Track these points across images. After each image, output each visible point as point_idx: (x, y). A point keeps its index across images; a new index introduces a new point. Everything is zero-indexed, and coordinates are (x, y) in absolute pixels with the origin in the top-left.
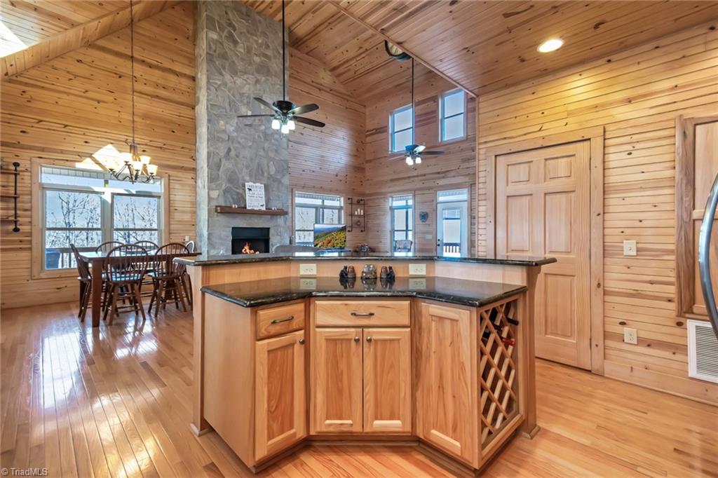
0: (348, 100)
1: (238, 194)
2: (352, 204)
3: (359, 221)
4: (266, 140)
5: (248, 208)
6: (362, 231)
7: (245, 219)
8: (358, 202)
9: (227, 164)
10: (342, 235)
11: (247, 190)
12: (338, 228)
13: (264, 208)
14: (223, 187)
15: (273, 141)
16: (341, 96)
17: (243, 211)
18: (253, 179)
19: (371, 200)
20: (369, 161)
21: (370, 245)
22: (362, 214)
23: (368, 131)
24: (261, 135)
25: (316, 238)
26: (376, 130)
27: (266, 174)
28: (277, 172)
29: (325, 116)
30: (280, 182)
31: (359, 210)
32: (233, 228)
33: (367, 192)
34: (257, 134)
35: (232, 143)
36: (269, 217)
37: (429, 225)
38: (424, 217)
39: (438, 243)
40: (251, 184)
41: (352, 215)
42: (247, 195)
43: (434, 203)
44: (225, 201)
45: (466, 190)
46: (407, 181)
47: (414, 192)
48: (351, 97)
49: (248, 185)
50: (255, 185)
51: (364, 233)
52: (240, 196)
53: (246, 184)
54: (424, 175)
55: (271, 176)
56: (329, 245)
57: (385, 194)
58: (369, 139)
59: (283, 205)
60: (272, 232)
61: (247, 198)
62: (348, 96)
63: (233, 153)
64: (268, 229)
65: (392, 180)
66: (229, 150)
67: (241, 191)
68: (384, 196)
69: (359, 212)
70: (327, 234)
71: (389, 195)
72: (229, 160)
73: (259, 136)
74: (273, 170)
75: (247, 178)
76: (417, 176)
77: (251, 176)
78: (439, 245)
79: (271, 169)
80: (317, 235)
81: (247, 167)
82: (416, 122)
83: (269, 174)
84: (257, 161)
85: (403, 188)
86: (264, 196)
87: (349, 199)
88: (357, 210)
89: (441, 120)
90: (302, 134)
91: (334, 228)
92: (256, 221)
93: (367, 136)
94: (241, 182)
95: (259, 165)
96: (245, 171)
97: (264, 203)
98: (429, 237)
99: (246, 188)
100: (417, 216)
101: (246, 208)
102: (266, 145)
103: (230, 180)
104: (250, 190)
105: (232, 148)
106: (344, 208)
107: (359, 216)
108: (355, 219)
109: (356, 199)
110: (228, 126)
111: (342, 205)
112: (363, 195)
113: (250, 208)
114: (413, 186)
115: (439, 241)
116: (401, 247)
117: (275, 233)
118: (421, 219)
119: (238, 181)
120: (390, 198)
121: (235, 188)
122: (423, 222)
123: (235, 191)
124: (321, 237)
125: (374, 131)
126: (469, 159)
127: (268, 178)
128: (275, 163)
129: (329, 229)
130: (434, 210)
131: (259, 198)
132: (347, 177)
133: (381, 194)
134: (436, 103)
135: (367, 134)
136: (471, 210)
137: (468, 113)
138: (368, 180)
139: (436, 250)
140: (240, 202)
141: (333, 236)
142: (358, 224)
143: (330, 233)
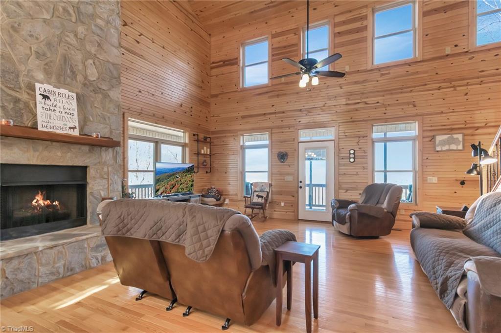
1: (17, 101)
2: (198, 141)
3: (205, 161)
4: (79, 21)
5: (40, 128)
6: (207, 172)
7: (35, 150)
8: (205, 139)
10: (188, 177)
11: (39, 98)
12: (183, 169)
13: (76, 133)
15: (93, 27)
16: (186, 13)
18: (53, 79)
19: (217, 138)
20: (216, 96)
22: (208, 153)
23: (213, 63)
24: (71, 10)
25: (157, 181)
26: (224, 61)
27: (80, 78)
28: (101, 78)
29: (167, 31)
30: (106, 96)
31: (205, 148)
33: (213, 129)
34: (63, 4)
36: (86, 148)
37: (289, 166)
38: (282, 157)
39: (300, 185)
40: (48, 87)
41: (198, 154)
42: (39, 106)
43: (295, 141)
45: (333, 129)
46: (263, 118)
47: (271, 130)
48: (195, 18)
49: (40, 88)
50: (57, 90)
51: (208, 174)
52: (21, 106)
53: (37, 85)
54: (284, 112)
55: (89, 81)
56: (173, 190)
57: (235, 131)
58: (215, 72)
59: (111, 132)
60: (91, 173)
61: (39, 110)
62: (193, 16)
63: (2, 19)
64: (84, 169)
65: (243, 117)
67: (24, 97)
68: (235, 134)
69: (205, 150)
71: (239, 133)
74: (93, 74)
75: (40, 76)
76: (275, 113)
77: (47, 72)
78: (301, 187)
79: (89, 72)
80: (158, 176)
81: (39, 55)
82: (273, 55)
83: (86, 78)
84: (61, 51)
85: (257, 126)
86: (76, 113)
87: (194, 135)
88: (203, 149)
89: (303, 54)
90: (138, 42)
91: (179, 168)
92: (59, 154)
93: (212, 68)
94: (23, 80)
95: (65, 59)
96: (33, 62)
97: (77, 125)
98: (289, 178)
99: (38, 92)
100: (275, 156)
101: (37, 129)
102: (81, 29)
104: (45, 97)
106: (189, 145)
107: (205, 155)
108: (201, 159)
109: (201, 136)
111: (187, 141)
112: (208, 132)
113: (45, 130)
114: (269, 124)
115: (301, 182)
116: (257, 190)
117: (98, 175)
118: (279, 160)
119: (18, 76)
120: (241, 137)
121: (10, 88)
122: (282, 162)
123: (9, 95)
124: (163, 180)
125: (222, 63)
126: (336, 97)
127: (85, 85)
128: (97, 63)
129: (173, 169)
130: (295, 150)
131: (66, 115)
132: (192, 110)
133: (229, 131)
134: (297, 36)
135: (211, 65)
136: (339, 150)
137: (334, 48)
138: (213, 116)
139: (298, 192)
140: (22, 116)
141: (177, 179)
142: (205, 164)
143: (174, 174)
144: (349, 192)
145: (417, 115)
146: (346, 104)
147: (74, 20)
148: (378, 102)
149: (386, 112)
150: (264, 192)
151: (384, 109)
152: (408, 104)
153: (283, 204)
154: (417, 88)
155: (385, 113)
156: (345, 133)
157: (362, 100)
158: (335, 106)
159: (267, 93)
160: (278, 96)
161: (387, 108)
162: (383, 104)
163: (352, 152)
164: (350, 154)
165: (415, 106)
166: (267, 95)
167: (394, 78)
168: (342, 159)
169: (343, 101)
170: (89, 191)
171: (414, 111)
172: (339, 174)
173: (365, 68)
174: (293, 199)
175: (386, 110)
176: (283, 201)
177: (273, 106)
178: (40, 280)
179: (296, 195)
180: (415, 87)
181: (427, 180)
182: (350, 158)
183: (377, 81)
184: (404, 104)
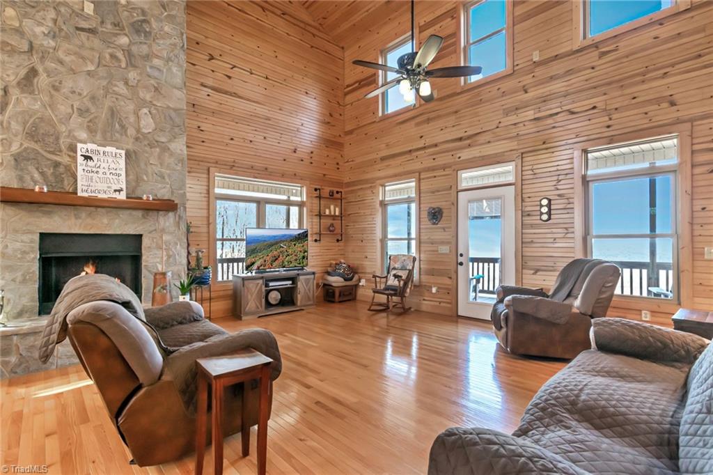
0: (314, 35)
1: (57, 165)
2: (320, 197)
3: (332, 225)
4: (131, 64)
5: (80, 194)
6: (338, 241)
7: (77, 217)
8: (331, 194)
9: (25, 101)
10: (299, 247)
11: (80, 160)
12: (291, 236)
13: (122, 196)
14: (15, 148)
15: (148, 69)
16: (302, 25)
17: (68, 201)
18: (99, 137)
19: (352, 191)
20: (351, 132)
21: (351, 263)
22: (337, 214)
23: (348, 86)
24: (120, 55)
25: (250, 252)
26: (360, 82)
27: (131, 132)
28: (159, 129)
29: (273, 55)
30: (165, 149)
31: (332, 207)
32: (42, 235)
33: (346, 180)
34: (110, 50)
35: (42, 58)
36: (139, 214)
37: (444, 229)
38: (436, 215)
39: (460, 259)
40: (91, 146)
41: (320, 215)
42: (80, 169)
43: (453, 189)
44: (21, 179)
45: (512, 166)
46: (408, 157)
47: (419, 175)
48: (319, 30)
49: (81, 148)
50: (101, 149)
51: (341, 243)
53: (79, 146)
54: (436, 145)
55: (143, 134)
56: (275, 264)
57: (373, 181)
58: (349, 98)
59: (172, 192)
60: (146, 242)
61: (80, 174)
62: (315, 28)
63: (42, 80)
64: (138, 237)
65: (383, 159)
66: (33, 72)
67: (64, 159)
68: (372, 184)
69: (333, 210)
70: (272, 245)
71: (378, 182)
72: (32, 93)
73: (113, 56)
74: (147, 124)
75: (83, 135)
76: (424, 148)
77: (91, 130)
78: (461, 264)
79: (143, 123)
80: (253, 246)
81: (82, 112)
83: (138, 130)
84: (108, 103)
85: (400, 170)
86: (123, 173)
87: (316, 190)
88: (329, 208)
89: (465, 47)
90: (229, 77)
91: (285, 235)
92: (105, 221)
93: (346, 94)
94: (64, 142)
95: (113, 113)
96: (76, 120)
98: (444, 249)
99: (79, 153)
100: (425, 215)
101: (76, 194)
102: (133, 75)
103: (32, 135)
104: (87, 158)
105: (40, 69)
106: (308, 204)
107: (334, 217)
108: (328, 222)
109: (326, 191)
110: (27, 23)
111: (305, 199)
112: (340, 184)
113: (85, 195)
114: (417, 166)
115: (461, 255)
116: (396, 266)
117: (154, 245)
118: (429, 220)
119: (57, 139)
120: (381, 188)
121: (49, 152)
122: (434, 224)
123: (48, 159)
124: (261, 250)
125: (357, 85)
126: (517, 109)
127: (137, 139)
128: (154, 111)
129: (275, 236)
130: (453, 204)
131: (111, 176)
132: (312, 155)
133: (366, 181)
134: (454, 21)
135: (346, 90)
136: (523, 201)
137: (514, 26)
138: (347, 162)
139: (457, 272)
140: (62, 181)
141: (281, 249)
142: (331, 229)
143: (277, 243)
144: (538, 273)
145: (678, 121)
146: (535, 119)
147: (123, 65)
148: (594, 108)
149: (610, 123)
150: (406, 269)
151: (607, 118)
152: (658, 101)
153: (434, 290)
154: (677, 67)
155: (608, 127)
156: (532, 170)
157: (565, 108)
158: (515, 124)
159: (413, 118)
160: (428, 120)
161: (614, 116)
162: (605, 110)
163: (545, 202)
164: (541, 206)
165: (673, 104)
166: (413, 122)
167: (627, 57)
168: (529, 215)
169: (530, 114)
170: (143, 264)
171: (672, 114)
172: (522, 243)
173: (568, 49)
174: (448, 281)
175: (610, 119)
176: (435, 284)
177: (421, 137)
178: (60, 362)
179: (454, 276)
180: (673, 65)
181: (703, 254)
182: (542, 214)
183: (593, 68)
184: (650, 102)
